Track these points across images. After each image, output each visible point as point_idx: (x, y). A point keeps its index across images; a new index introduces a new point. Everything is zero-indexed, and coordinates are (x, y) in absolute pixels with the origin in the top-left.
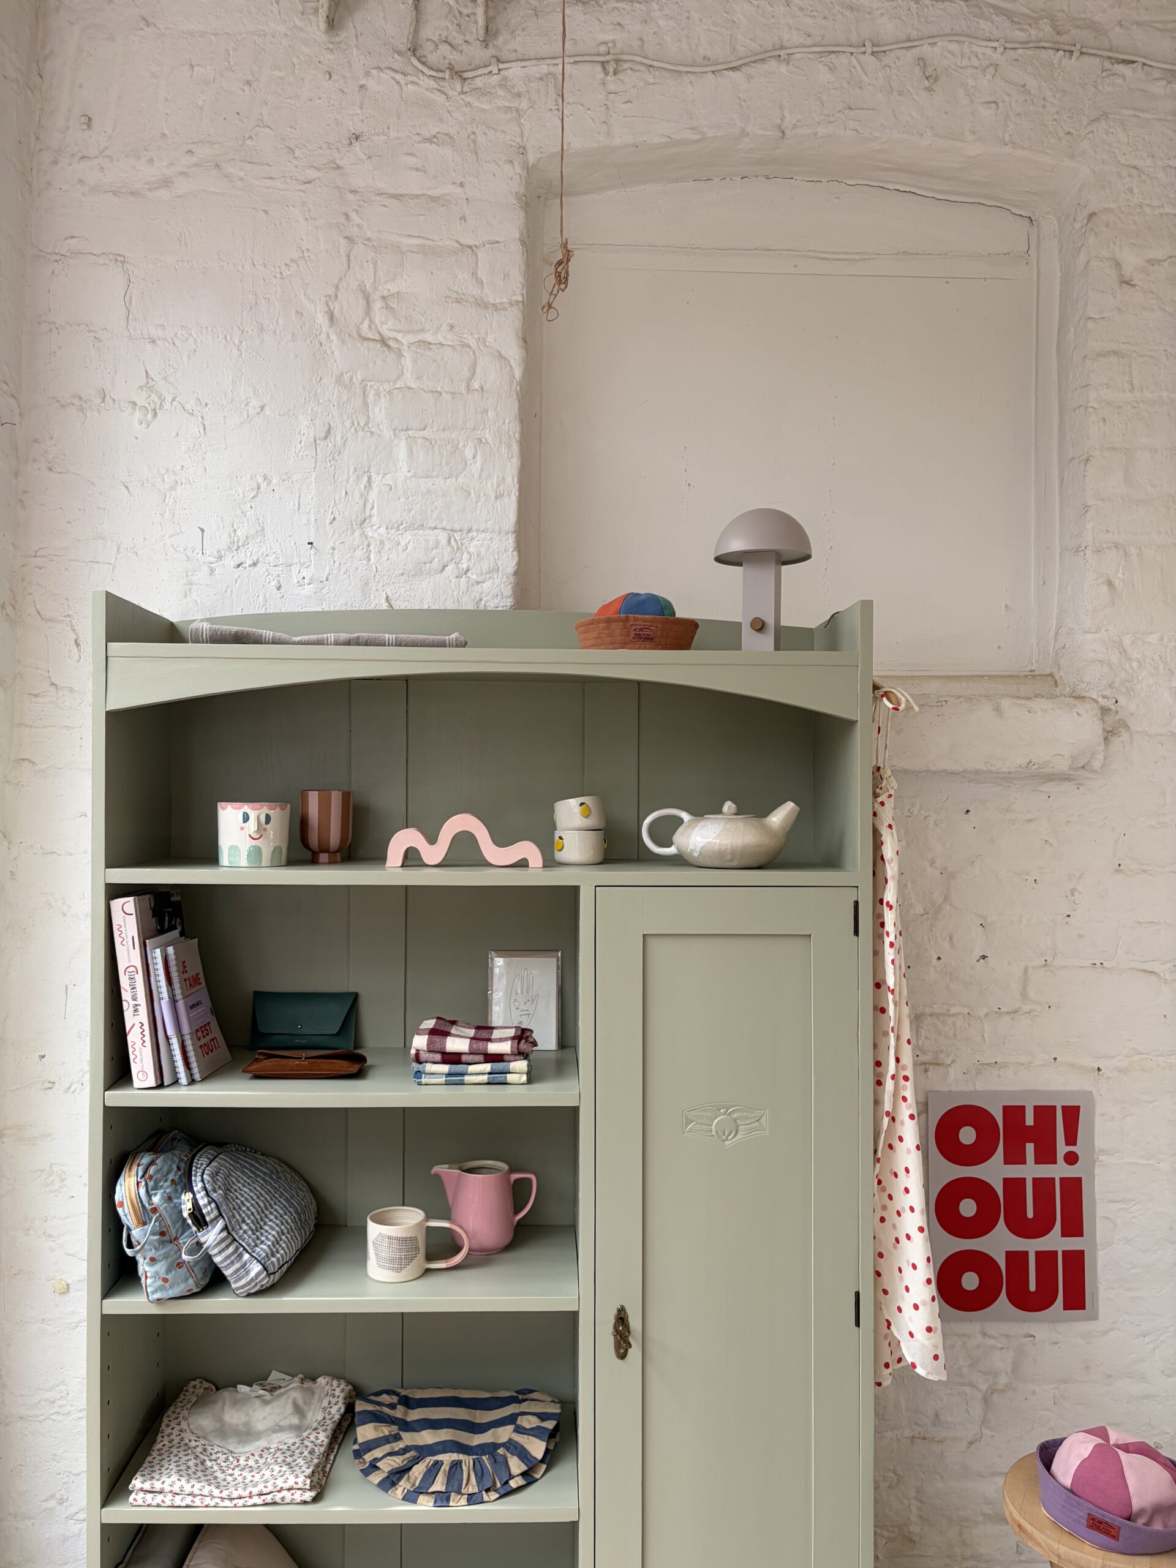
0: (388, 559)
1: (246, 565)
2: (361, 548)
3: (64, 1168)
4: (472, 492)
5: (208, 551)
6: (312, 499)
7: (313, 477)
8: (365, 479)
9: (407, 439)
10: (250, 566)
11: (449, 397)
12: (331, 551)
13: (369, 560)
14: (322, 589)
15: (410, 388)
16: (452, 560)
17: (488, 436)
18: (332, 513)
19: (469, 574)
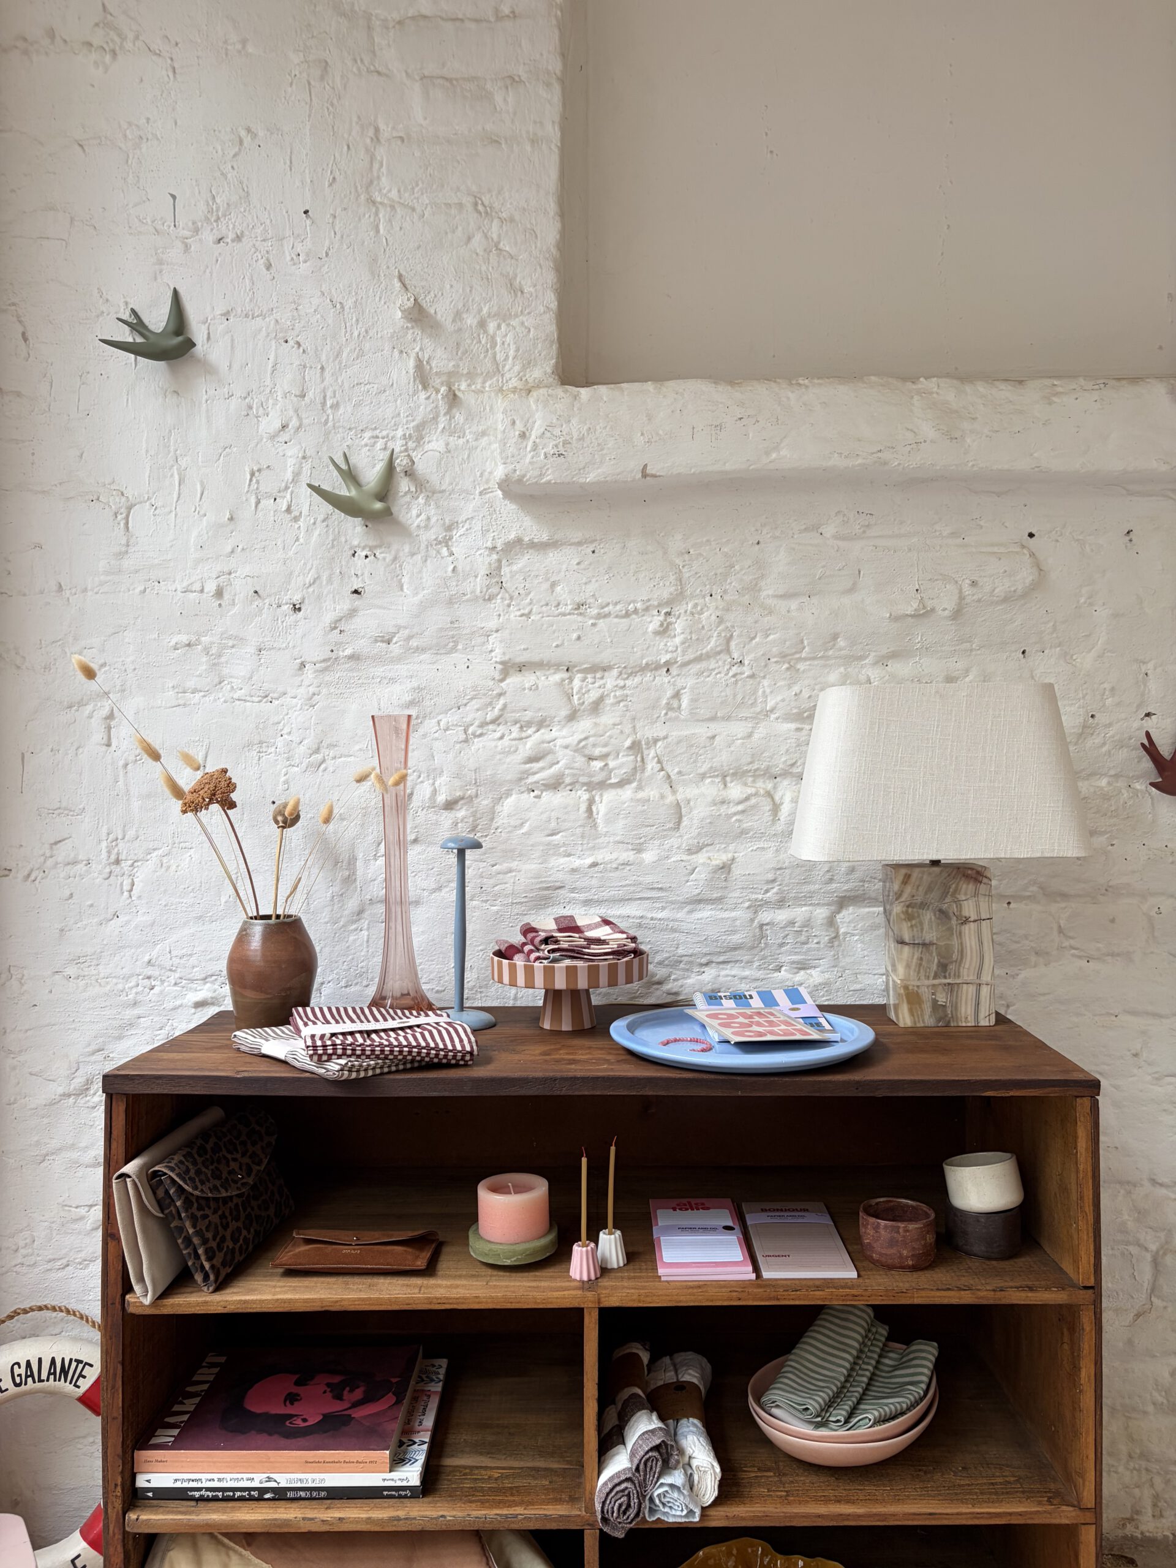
0: (401, 228)
1: (229, 240)
2: (367, 216)
3: (25, 972)
4: (503, 142)
5: (181, 223)
6: (307, 155)
7: (308, 127)
8: (371, 133)
9: (421, 79)
10: (233, 241)
11: (473, 26)
12: (331, 221)
13: (378, 231)
14: (320, 268)
15: (425, 17)
16: (480, 228)
17: (522, 72)
18: (331, 172)
19: (501, 246)
